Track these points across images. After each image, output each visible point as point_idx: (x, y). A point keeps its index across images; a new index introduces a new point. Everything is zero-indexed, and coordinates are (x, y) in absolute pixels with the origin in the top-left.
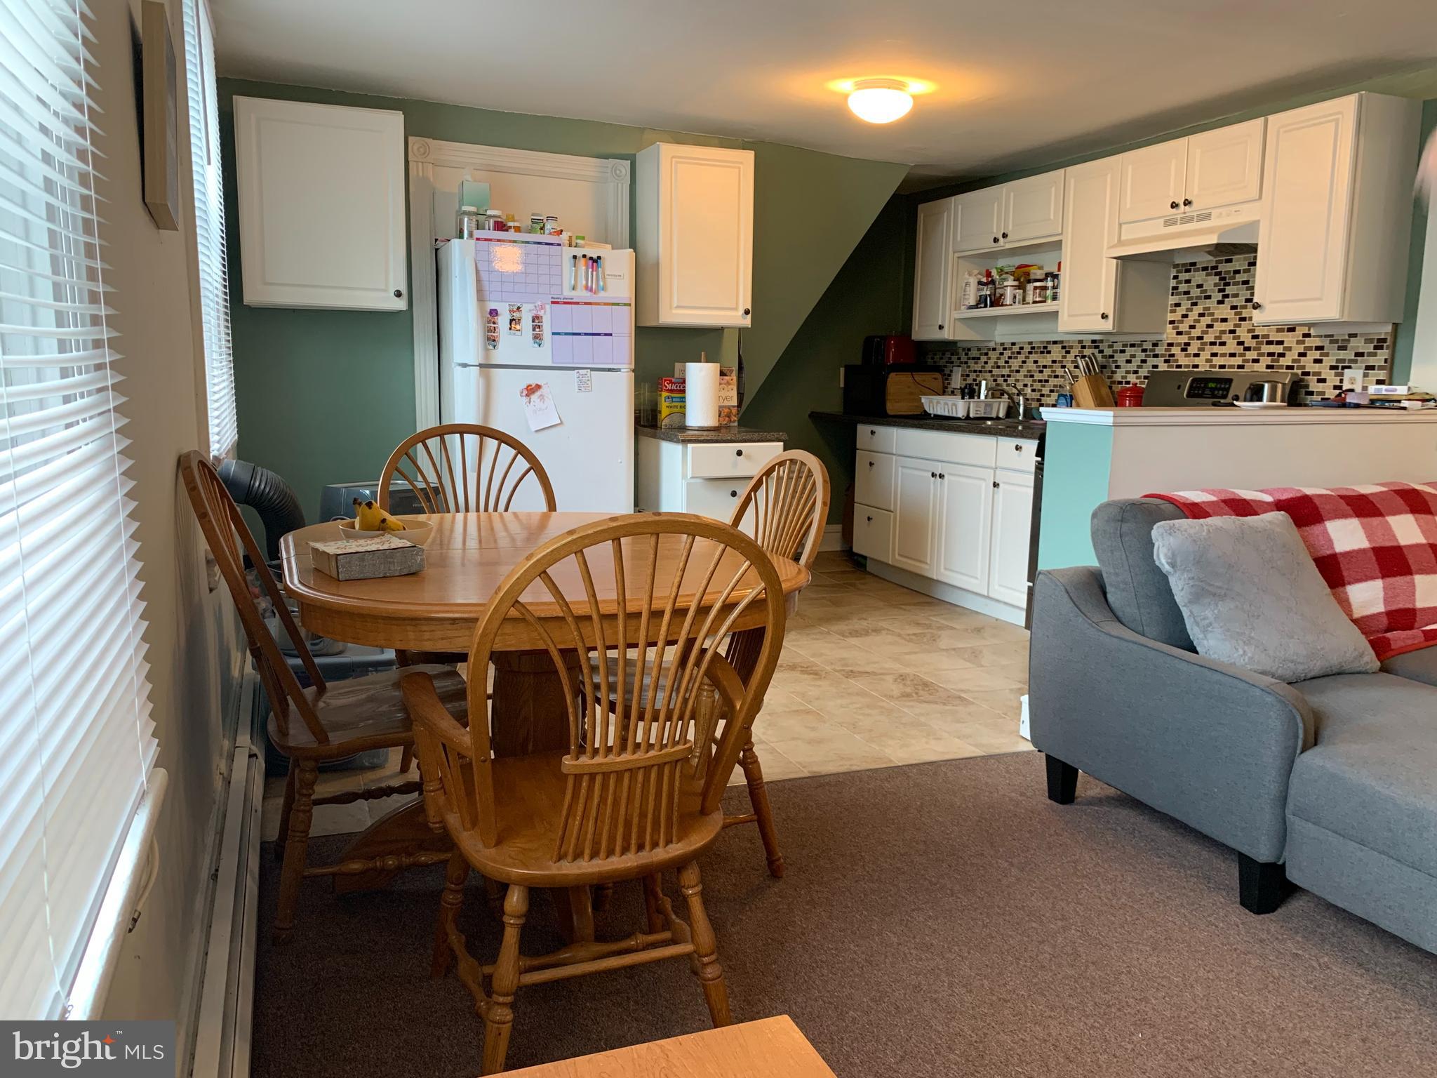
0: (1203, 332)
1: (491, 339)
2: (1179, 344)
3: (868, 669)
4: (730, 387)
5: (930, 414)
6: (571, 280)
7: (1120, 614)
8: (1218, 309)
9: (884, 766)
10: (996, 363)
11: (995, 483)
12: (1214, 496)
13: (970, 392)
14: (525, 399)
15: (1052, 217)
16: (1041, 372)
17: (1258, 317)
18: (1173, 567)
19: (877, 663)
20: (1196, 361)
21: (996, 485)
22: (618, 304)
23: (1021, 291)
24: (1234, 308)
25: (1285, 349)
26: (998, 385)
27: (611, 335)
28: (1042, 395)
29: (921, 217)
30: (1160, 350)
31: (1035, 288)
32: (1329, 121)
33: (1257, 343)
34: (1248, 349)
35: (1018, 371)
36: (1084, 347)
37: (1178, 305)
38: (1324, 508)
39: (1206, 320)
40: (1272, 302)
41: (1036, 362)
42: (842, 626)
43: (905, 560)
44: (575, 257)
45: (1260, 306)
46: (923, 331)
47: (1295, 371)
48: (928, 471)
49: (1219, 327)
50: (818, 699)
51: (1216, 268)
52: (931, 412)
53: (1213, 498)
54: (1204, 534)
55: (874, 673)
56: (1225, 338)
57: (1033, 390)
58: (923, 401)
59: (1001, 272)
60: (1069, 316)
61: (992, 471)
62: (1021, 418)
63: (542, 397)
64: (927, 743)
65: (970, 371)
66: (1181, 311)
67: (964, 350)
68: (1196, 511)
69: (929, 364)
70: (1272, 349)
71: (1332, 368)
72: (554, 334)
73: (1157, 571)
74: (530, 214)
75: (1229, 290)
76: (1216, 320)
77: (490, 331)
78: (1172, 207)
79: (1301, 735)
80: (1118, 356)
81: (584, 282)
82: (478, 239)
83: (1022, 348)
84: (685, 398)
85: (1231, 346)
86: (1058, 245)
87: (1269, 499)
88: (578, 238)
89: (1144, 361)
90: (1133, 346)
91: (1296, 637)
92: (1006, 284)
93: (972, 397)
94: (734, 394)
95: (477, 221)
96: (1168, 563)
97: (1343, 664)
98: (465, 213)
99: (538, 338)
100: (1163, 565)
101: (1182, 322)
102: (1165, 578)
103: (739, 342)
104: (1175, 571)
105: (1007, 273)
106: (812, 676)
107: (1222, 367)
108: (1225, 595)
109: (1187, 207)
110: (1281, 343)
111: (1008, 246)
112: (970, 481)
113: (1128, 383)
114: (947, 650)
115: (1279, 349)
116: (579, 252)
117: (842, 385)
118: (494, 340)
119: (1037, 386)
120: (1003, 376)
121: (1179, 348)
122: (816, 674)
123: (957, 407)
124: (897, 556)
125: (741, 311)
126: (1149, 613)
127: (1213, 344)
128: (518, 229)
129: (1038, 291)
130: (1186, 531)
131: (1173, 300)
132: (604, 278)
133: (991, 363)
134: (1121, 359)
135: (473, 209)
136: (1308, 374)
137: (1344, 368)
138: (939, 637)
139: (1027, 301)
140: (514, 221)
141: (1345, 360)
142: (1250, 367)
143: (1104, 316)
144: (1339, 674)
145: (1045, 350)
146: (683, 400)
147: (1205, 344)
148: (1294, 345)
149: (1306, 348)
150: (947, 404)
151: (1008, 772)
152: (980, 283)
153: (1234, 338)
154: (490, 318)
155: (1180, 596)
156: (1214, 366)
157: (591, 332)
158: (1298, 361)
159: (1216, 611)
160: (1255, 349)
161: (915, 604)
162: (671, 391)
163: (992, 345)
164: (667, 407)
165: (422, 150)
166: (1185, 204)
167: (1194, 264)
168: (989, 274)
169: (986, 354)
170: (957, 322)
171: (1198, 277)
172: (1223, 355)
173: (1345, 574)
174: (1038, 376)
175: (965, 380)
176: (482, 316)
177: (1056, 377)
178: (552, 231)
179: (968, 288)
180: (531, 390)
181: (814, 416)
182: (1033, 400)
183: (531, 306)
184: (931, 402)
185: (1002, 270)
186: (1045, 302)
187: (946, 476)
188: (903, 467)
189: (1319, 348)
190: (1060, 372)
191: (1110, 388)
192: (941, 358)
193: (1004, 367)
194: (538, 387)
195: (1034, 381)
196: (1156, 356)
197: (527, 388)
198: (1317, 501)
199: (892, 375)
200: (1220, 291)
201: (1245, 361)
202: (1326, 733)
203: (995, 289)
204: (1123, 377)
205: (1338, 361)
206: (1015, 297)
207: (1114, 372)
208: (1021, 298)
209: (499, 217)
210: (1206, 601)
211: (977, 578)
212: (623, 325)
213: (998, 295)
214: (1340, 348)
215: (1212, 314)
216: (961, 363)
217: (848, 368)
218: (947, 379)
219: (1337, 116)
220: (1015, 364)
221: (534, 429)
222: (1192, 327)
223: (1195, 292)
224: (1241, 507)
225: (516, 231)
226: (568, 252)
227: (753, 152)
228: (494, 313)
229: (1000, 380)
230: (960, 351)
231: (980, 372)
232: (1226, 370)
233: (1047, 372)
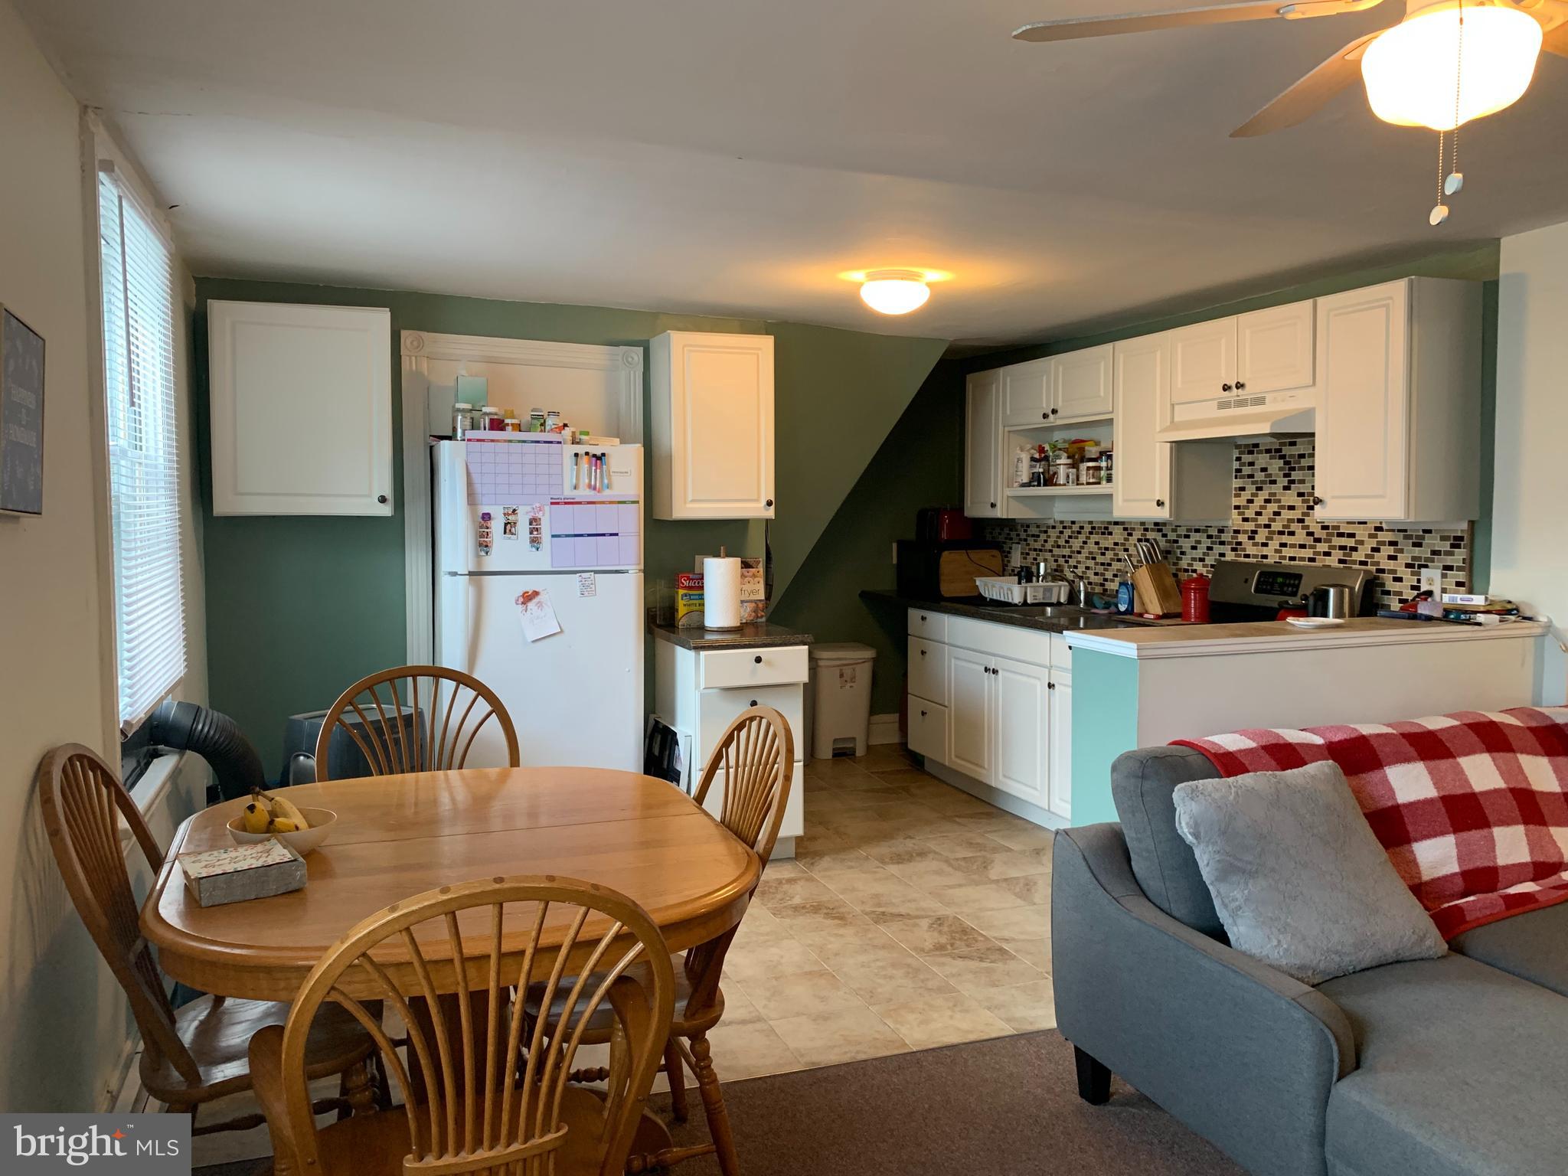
0: (1270, 520)
1: (483, 545)
2: (1245, 532)
3: (902, 910)
4: (756, 579)
5: (986, 598)
6: (572, 478)
7: (1144, 886)
8: (1284, 495)
9: (896, 1052)
10: (1056, 542)
11: (1049, 684)
12: (1254, 740)
13: (1026, 575)
14: (520, 607)
15: (1102, 394)
16: (1103, 554)
17: (1319, 513)
18: (1196, 838)
19: (915, 900)
20: (1265, 551)
21: (1051, 686)
22: (624, 502)
23: (1075, 470)
24: (1300, 495)
25: (1357, 542)
26: (1059, 566)
27: (617, 535)
28: (1106, 580)
29: (970, 387)
30: (1226, 537)
31: (1089, 468)
32: (1379, 307)
33: (1328, 534)
34: (1318, 540)
35: (1079, 552)
36: (1146, 530)
37: (1242, 489)
38: (1383, 751)
39: (1273, 507)
40: (1333, 497)
41: (1097, 543)
42: (884, 849)
43: (963, 763)
44: (576, 455)
45: (1321, 501)
46: (976, 508)
47: (1369, 567)
48: (981, 664)
49: (1286, 514)
50: (836, 955)
51: (1279, 450)
52: (987, 596)
53: (1251, 744)
54: (1231, 798)
55: (908, 916)
56: (1294, 527)
57: (1096, 574)
58: (978, 583)
59: (1054, 448)
60: (1125, 500)
61: (1047, 670)
62: (1082, 605)
63: (540, 605)
64: (951, 1017)
65: (1030, 549)
66: (1246, 495)
67: (1022, 526)
68: (1229, 764)
69: (987, 539)
70: (1344, 541)
71: (1408, 566)
72: (553, 536)
73: (1181, 839)
74: (531, 408)
75: (1295, 475)
76: (1283, 507)
77: (482, 536)
78: (1224, 390)
79: (1336, 1060)
80: (1183, 542)
81: (587, 481)
82: (469, 440)
83: (1082, 528)
84: (703, 595)
85: (1301, 537)
86: (1110, 422)
87: (1318, 740)
88: (582, 433)
89: (1210, 548)
90: (1197, 531)
91: (1341, 922)
92: (1058, 462)
93: (1029, 580)
94: (761, 587)
95: (472, 418)
96: (1190, 833)
97: (1400, 951)
98: (459, 410)
99: (535, 542)
100: (1185, 834)
101: (1247, 508)
102: (1189, 850)
103: (767, 531)
104: (1199, 843)
105: (1060, 449)
106: (837, 922)
107: (1292, 559)
108: (1256, 872)
109: (1240, 390)
110: (1352, 535)
111: (1059, 422)
112: (1024, 679)
113: (1195, 571)
114: (997, 881)
115: (1350, 542)
116: (581, 449)
117: (895, 561)
118: (487, 546)
119: (1100, 569)
120: (1064, 556)
121: (1247, 536)
122: (841, 918)
123: (1012, 591)
124: (953, 756)
125: (764, 503)
126: (1175, 888)
127: (1281, 533)
128: (518, 427)
129: (1091, 472)
130: (1210, 795)
131: (1236, 483)
132: (609, 475)
133: (1051, 542)
134: (1186, 544)
135: (468, 406)
136: (1382, 571)
137: (1420, 567)
138: (993, 861)
139: (1080, 482)
140: (513, 417)
141: (1420, 557)
142: (1321, 561)
143: (1160, 503)
144: (1398, 962)
145: (1106, 531)
146: (701, 597)
147: (1273, 532)
148: (1366, 539)
149: (1379, 543)
150: (1002, 588)
151: (1038, 1058)
152: (1033, 459)
153: (1303, 528)
154: (483, 522)
155: (1207, 873)
156: (1284, 558)
157: (595, 533)
158: (1372, 557)
159: (1246, 892)
160: (1326, 541)
161: (972, 816)
162: (690, 588)
163: (1051, 523)
164: (685, 605)
165: (415, 343)
166: (1237, 388)
167: (1256, 445)
168: (1041, 450)
169: (1046, 532)
170: (1010, 500)
171: (1262, 460)
172: (1293, 546)
173: (1410, 828)
174: (1100, 559)
175: (1025, 558)
176: (474, 521)
177: (1119, 560)
178: (553, 427)
179: (1020, 465)
180: (528, 597)
181: (864, 595)
182: (1096, 584)
183: (529, 508)
184: (986, 585)
185: (1055, 446)
186: (1099, 483)
187: (1000, 672)
188: (956, 658)
189: (1393, 543)
190: (1124, 555)
191: (1175, 575)
192: (1000, 534)
193: (1064, 547)
194: (536, 593)
195: (1096, 564)
196: (1222, 543)
197: (523, 596)
198: (1374, 743)
199: (946, 554)
200: (1285, 475)
201: (1315, 553)
202: (1370, 1053)
203: (1049, 466)
204: (1189, 565)
205: (1414, 558)
206: (1068, 476)
207: (1179, 559)
208: (1075, 477)
209: (496, 414)
210: (1234, 878)
211: (1036, 789)
212: (631, 523)
213: (1051, 473)
214: (1415, 545)
215: (1279, 501)
216: (1021, 540)
217: (900, 543)
218: (1007, 557)
219: (1388, 302)
220: (1076, 544)
221: (530, 640)
222: (1259, 514)
223: (1260, 476)
224: (1285, 755)
225: (513, 430)
226: (570, 449)
227: (773, 337)
228: (487, 517)
229: (1061, 561)
230: (1019, 527)
231: (1041, 550)
232: (1297, 562)
233: (1109, 555)
